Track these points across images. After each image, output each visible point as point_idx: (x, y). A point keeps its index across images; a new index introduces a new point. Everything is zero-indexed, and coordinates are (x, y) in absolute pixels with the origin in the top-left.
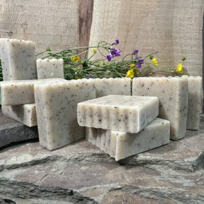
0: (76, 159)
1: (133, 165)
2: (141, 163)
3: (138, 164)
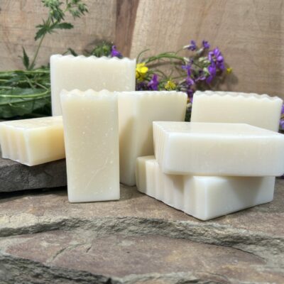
0: (113, 227)
1: (213, 244)
2: (228, 242)
3: (223, 242)
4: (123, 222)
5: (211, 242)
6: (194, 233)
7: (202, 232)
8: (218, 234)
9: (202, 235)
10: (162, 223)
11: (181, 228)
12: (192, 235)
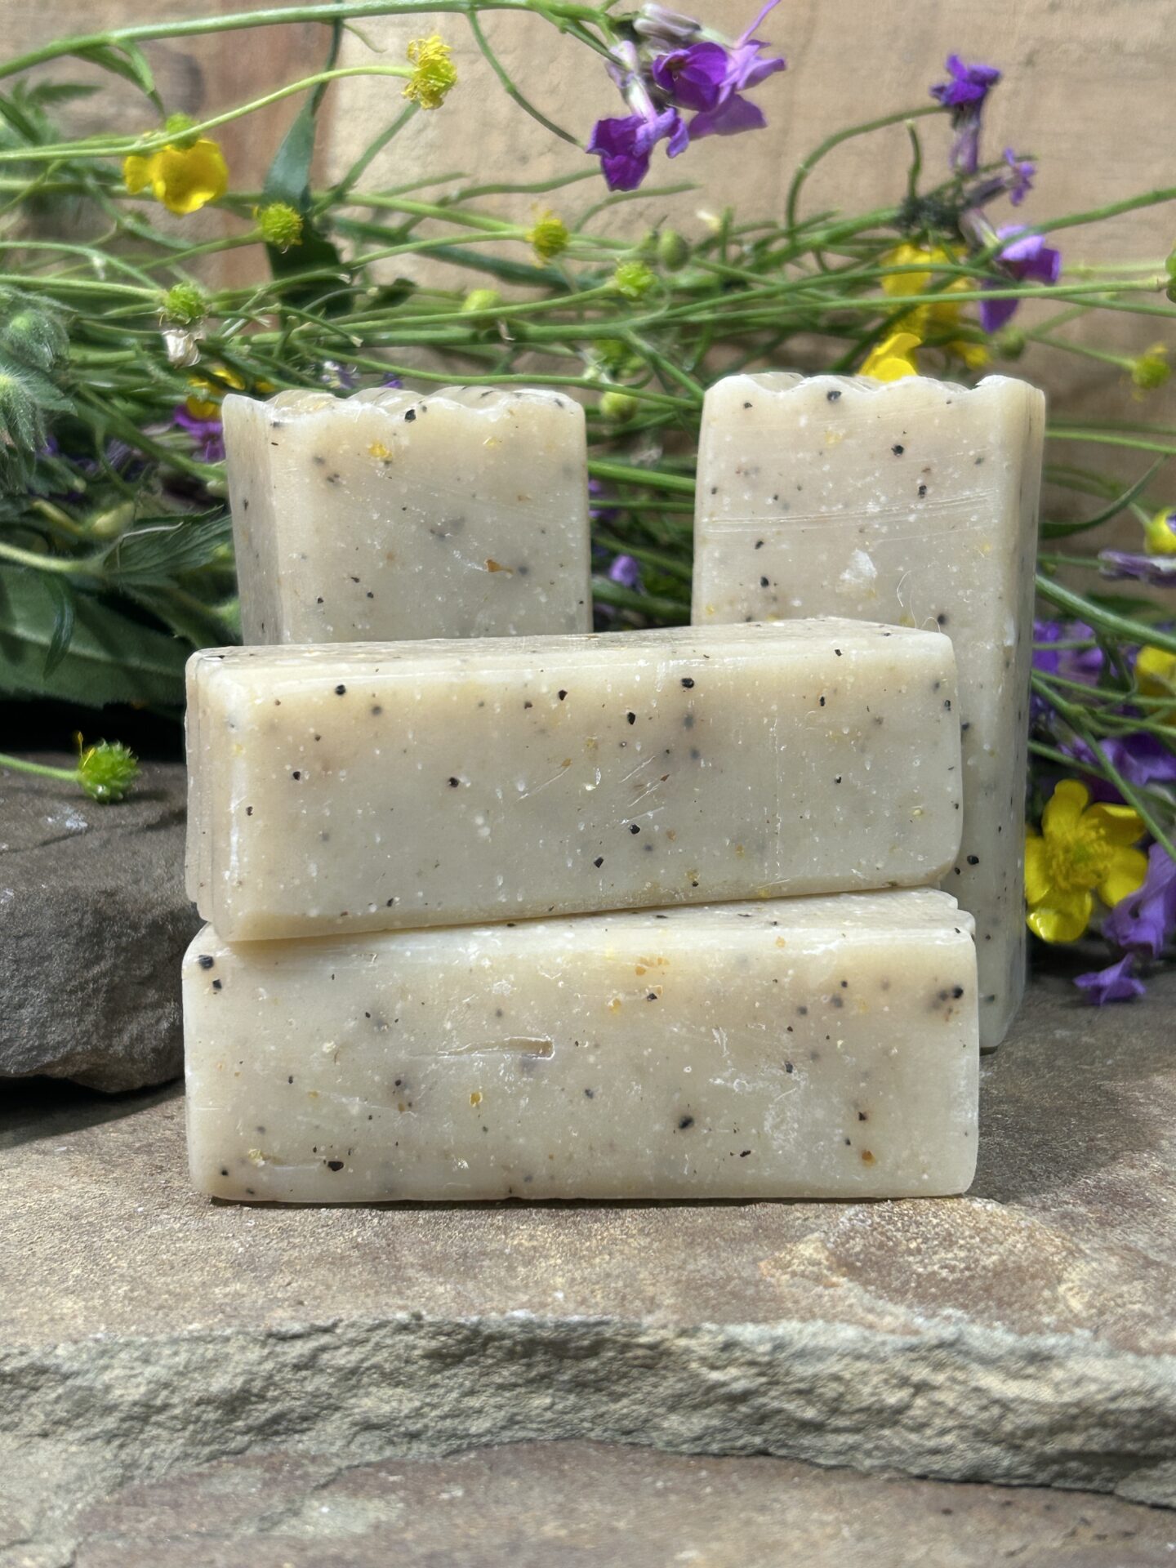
0: (235, 1404)
1: (975, 1478)
2: (1081, 1456)
3: (1043, 1462)
4: (309, 1364)
5: (955, 1465)
6: (835, 1407)
7: (893, 1398)
8: (1005, 1405)
9: (893, 1416)
10: (594, 1350)
11: (734, 1377)
12: (816, 1427)
